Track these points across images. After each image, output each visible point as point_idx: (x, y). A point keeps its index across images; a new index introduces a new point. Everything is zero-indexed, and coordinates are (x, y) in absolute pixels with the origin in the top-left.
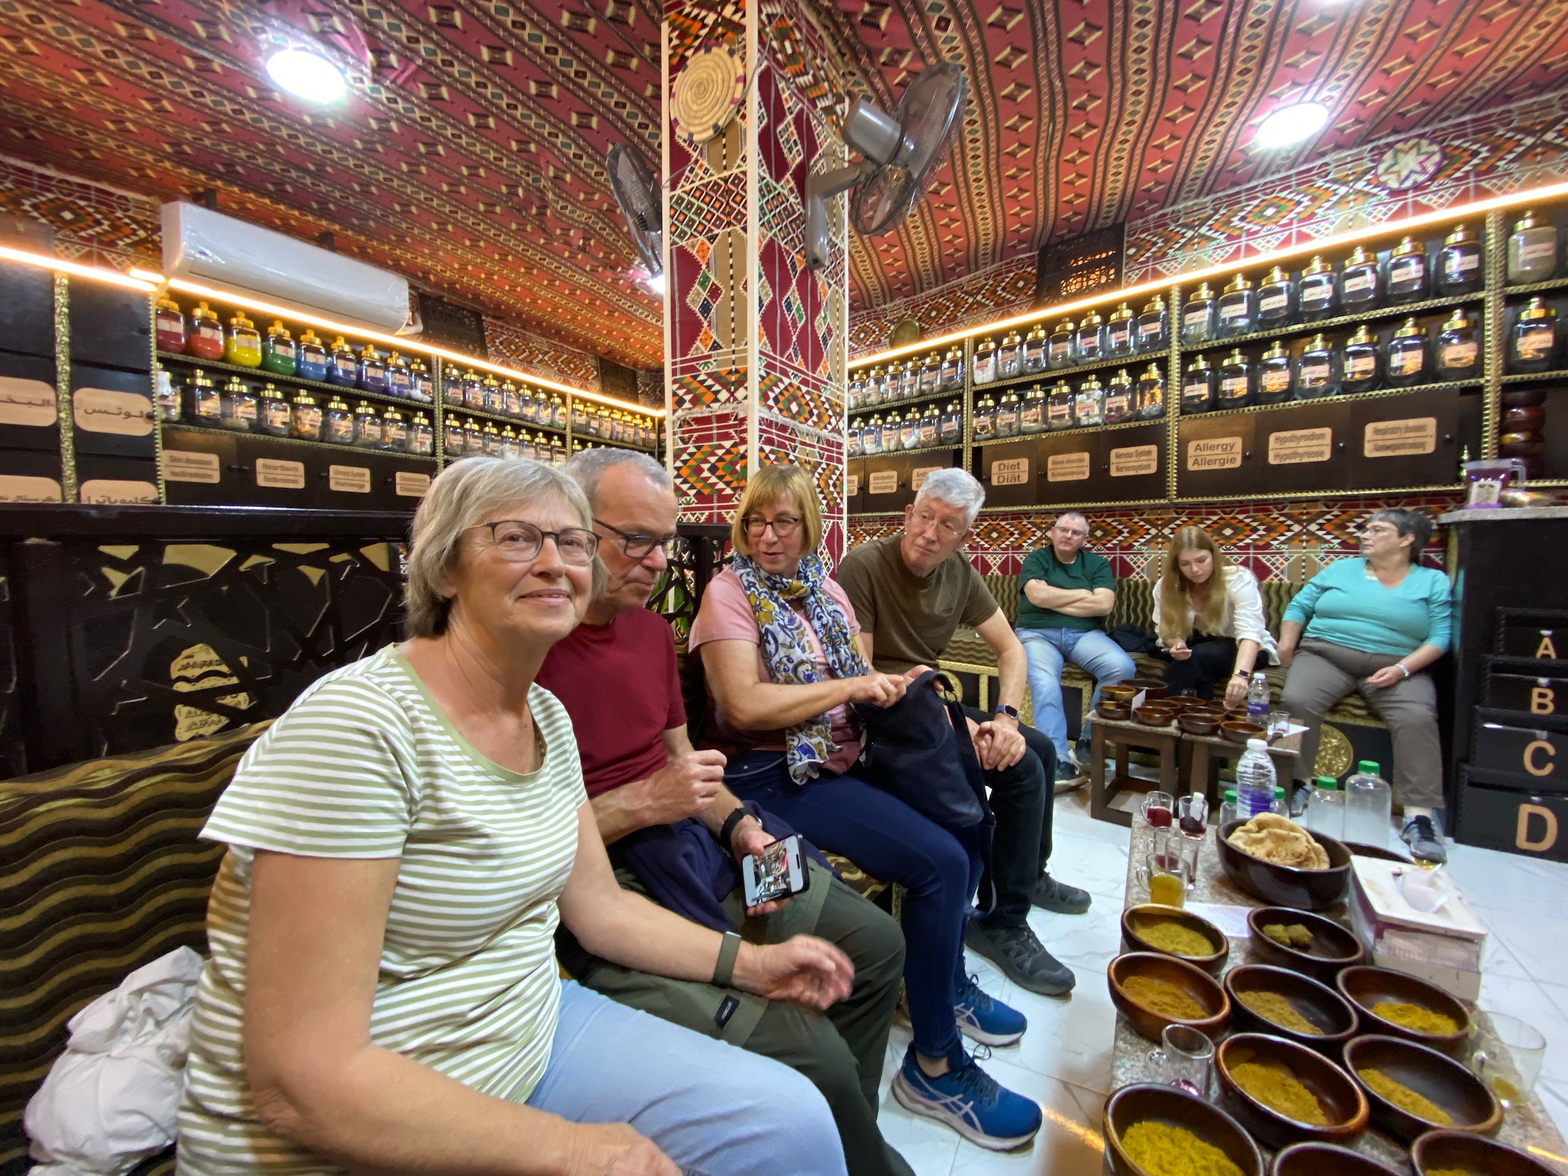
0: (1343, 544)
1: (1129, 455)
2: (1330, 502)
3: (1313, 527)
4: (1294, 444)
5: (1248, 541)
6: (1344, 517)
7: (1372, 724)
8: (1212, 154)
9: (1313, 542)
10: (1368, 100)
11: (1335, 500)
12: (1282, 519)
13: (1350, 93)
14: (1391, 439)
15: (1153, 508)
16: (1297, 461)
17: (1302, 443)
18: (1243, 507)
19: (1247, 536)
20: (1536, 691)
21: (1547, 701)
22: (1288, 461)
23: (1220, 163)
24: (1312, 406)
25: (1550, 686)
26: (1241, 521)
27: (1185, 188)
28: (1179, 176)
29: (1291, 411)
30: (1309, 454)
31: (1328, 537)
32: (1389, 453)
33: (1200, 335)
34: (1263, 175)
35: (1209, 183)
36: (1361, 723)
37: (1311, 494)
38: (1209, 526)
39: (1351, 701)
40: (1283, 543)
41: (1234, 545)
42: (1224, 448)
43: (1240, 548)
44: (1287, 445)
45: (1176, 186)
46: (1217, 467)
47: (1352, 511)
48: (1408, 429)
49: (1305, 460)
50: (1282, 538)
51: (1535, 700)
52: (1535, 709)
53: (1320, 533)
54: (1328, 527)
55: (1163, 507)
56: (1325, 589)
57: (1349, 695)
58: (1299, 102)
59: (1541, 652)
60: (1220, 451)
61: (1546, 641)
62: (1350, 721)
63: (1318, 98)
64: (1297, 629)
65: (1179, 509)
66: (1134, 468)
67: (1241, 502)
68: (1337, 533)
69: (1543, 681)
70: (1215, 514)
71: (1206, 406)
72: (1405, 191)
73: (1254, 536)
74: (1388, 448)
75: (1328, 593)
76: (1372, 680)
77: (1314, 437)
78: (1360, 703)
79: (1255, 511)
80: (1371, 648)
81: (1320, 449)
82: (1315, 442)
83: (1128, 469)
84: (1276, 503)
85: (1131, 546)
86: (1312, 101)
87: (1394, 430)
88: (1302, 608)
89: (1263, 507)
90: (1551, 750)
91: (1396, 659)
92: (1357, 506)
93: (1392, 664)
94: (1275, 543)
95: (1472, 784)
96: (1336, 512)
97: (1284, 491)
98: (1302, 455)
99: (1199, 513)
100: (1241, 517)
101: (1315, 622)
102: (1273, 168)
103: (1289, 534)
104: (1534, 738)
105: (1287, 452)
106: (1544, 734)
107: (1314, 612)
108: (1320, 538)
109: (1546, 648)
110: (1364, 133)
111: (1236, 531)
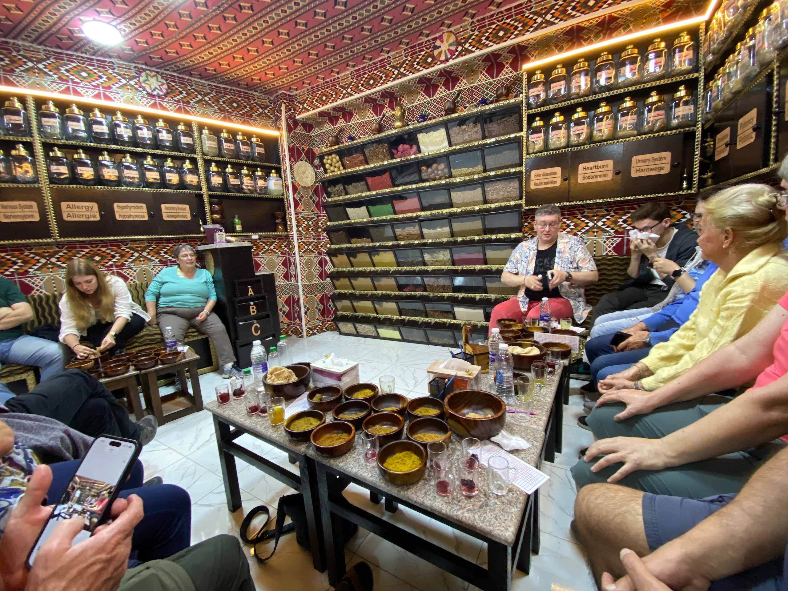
0: (160, 261)
1: (15, 207)
2: (150, 241)
3: (145, 254)
4: (128, 210)
5: (110, 263)
6: (158, 248)
7: (201, 337)
8: (51, 22)
9: (146, 261)
10: (140, 42)
11: (153, 240)
12: (128, 250)
13: (133, 34)
14: (173, 212)
15: (40, 245)
16: (132, 219)
17: (133, 210)
18: (104, 244)
19: (110, 260)
20: (251, 307)
21: (254, 310)
22: (127, 219)
23: (54, 29)
24: (132, 192)
25: (254, 305)
26: (104, 252)
27: (26, 33)
28: (25, 23)
29: (122, 192)
30: (138, 216)
31: (153, 258)
32: (174, 219)
33: (55, 134)
34: (76, 51)
35: (43, 38)
36: (196, 338)
37: (139, 237)
38: (84, 255)
39: (190, 330)
40: (131, 262)
41: (103, 265)
42: (87, 208)
43: (107, 267)
44: (124, 210)
45: (19, 28)
46: (84, 219)
47: (161, 246)
48: (179, 209)
49: (136, 219)
50: (130, 260)
51: (251, 310)
52: (252, 314)
53: (149, 257)
54: (152, 253)
55: (48, 244)
56: (163, 283)
57: (188, 329)
58: (109, 23)
59: (250, 293)
60: (84, 210)
61: (250, 289)
62: (191, 339)
63: (119, 27)
64: (154, 304)
65: (60, 245)
66: (20, 217)
67: (101, 241)
68: (156, 256)
69: (252, 303)
70: (87, 248)
71: (67, 181)
72: (154, 96)
73: (114, 260)
74: (173, 216)
75: (165, 285)
76: (199, 318)
77: (137, 208)
78: (194, 330)
79: (111, 246)
80: (192, 306)
81: (142, 214)
82: (139, 210)
83: (15, 217)
84: (122, 241)
85: (26, 272)
86: (115, 26)
87: (174, 209)
88: (154, 293)
89: (115, 243)
90: (259, 326)
91: (202, 309)
92: (163, 243)
93: (203, 310)
94: (127, 263)
95: (241, 346)
96: (154, 246)
97: (128, 235)
98: (134, 217)
99: (76, 248)
100: (104, 249)
101: (162, 299)
102: (83, 50)
103: (134, 258)
104: (253, 323)
105: (126, 214)
106: (255, 321)
107: (160, 294)
108: (149, 259)
109: (251, 292)
110: (133, 57)
111: (102, 258)
